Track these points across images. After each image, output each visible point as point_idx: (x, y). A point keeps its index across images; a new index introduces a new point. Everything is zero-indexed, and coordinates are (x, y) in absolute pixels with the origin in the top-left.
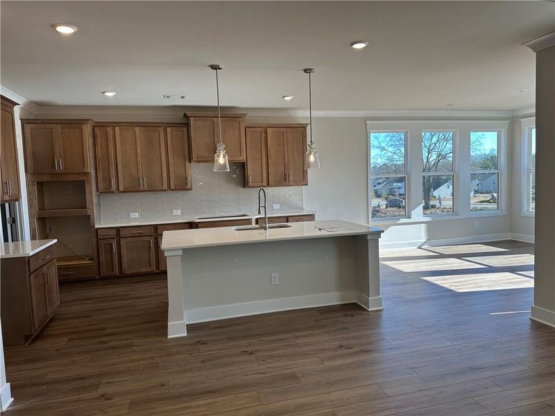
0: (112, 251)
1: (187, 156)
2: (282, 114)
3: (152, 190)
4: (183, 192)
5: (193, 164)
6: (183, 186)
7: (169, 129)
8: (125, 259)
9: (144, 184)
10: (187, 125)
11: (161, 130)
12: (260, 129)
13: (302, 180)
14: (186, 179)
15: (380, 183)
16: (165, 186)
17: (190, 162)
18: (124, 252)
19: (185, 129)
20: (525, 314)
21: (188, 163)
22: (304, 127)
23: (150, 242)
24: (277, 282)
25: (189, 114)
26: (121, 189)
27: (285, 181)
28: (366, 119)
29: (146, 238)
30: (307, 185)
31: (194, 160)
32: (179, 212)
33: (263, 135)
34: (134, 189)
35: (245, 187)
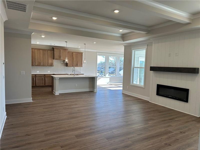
0: (34, 80)
1: (53, 58)
2: (77, 49)
3: (43, 66)
4: (51, 67)
5: (54, 60)
6: (52, 65)
7: (49, 51)
8: (37, 82)
9: (42, 64)
10: (54, 50)
11: (47, 51)
12: (71, 53)
13: (81, 65)
14: (52, 63)
15: (102, 68)
16: (47, 65)
17: (54, 59)
18: (37, 80)
19: (53, 51)
20: (121, 92)
21: (53, 60)
22: (82, 53)
23: (43, 78)
24: (77, 86)
25: (54, 48)
26: (36, 65)
27: (77, 65)
28: (96, 52)
29: (42, 77)
30: (82, 67)
31: (55, 59)
32: (49, 72)
33: (72, 54)
34: (39, 65)
35: (67, 66)
